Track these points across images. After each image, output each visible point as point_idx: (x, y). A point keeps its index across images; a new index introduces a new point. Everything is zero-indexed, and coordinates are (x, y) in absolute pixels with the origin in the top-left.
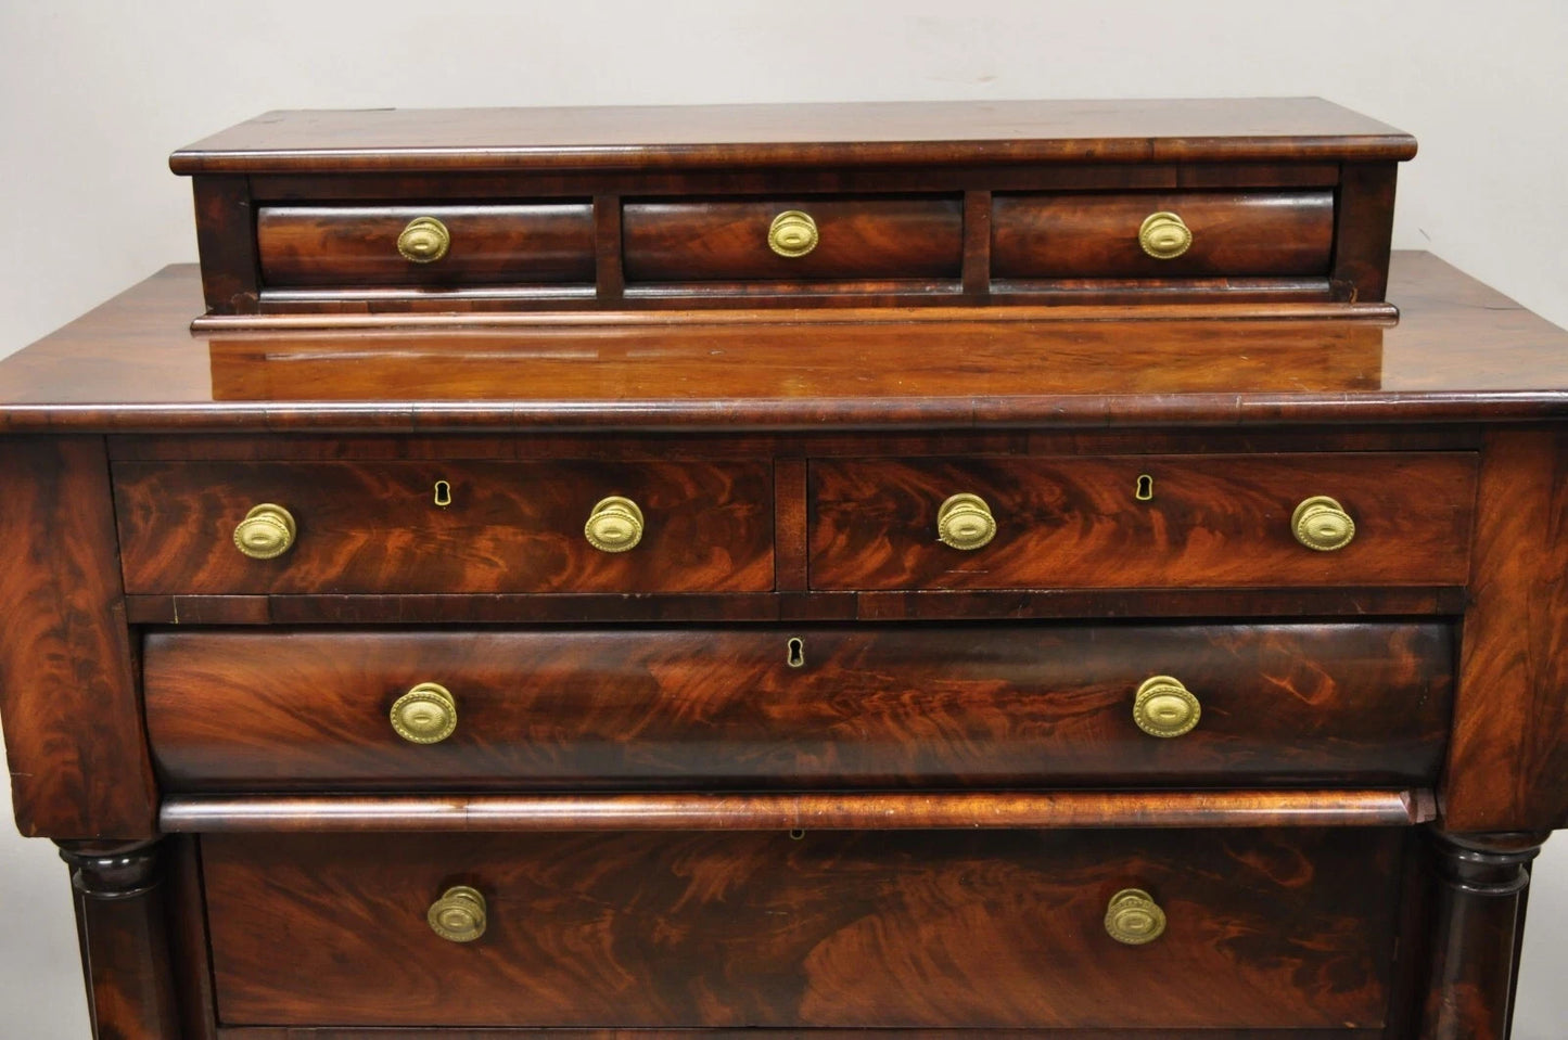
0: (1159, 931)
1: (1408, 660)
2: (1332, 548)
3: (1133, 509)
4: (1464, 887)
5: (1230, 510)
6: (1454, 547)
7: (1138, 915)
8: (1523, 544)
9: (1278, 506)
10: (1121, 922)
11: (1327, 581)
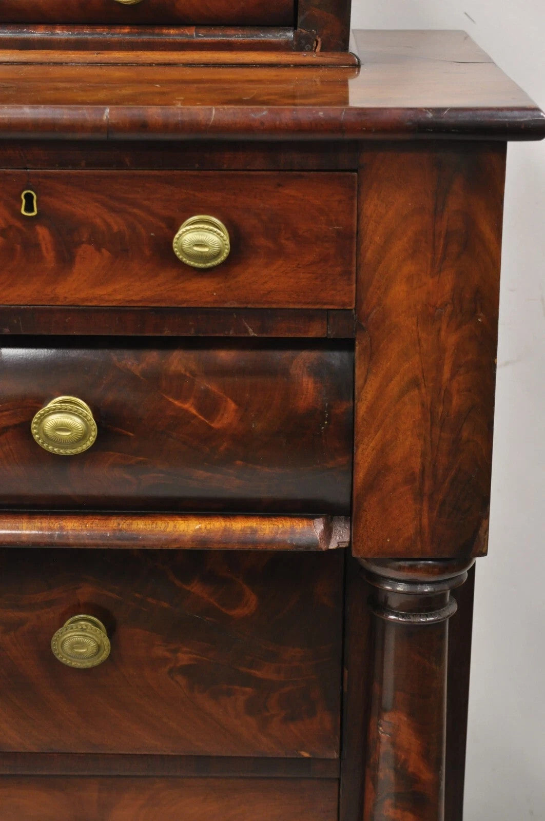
0: (105, 655)
1: (308, 384)
2: (209, 265)
3: (18, 224)
4: (392, 617)
5: (116, 228)
6: (339, 269)
7: (81, 639)
8: (409, 268)
9: (163, 225)
10: (67, 645)
11: (215, 301)
